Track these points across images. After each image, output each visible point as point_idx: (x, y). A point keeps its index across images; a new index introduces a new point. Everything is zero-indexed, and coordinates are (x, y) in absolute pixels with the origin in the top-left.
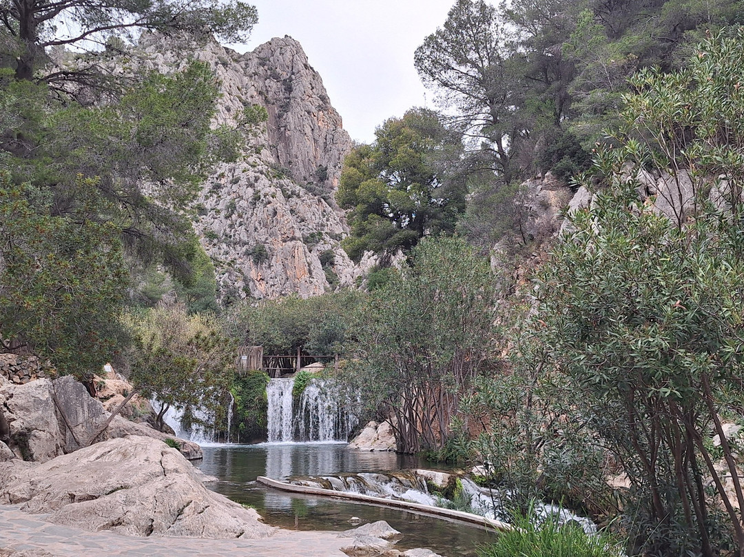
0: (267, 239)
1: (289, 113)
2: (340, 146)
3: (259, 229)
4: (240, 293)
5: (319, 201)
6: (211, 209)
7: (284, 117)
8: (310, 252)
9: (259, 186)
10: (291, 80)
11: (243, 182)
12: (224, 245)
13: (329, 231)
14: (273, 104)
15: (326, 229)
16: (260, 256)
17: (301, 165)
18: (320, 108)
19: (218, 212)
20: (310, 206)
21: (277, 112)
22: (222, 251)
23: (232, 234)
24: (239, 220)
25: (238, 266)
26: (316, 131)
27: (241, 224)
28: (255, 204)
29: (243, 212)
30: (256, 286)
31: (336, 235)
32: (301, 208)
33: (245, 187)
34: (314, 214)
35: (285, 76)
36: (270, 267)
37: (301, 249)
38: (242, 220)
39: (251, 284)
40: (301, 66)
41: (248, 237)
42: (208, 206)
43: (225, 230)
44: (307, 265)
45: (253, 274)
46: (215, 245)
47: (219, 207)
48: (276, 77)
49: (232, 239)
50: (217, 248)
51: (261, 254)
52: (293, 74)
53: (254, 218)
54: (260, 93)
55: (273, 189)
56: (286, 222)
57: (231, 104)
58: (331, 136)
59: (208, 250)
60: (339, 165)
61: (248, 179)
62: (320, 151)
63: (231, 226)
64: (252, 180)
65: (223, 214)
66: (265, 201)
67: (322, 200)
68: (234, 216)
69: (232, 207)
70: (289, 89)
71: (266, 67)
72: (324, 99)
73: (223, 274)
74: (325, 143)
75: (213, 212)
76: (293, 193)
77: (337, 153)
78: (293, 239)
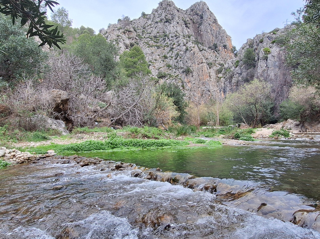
0: (191, 65)
1: (202, 26)
2: (222, 35)
3: (188, 61)
4: (180, 87)
5: (214, 52)
6: (170, 57)
7: (200, 27)
8: (210, 68)
9: (188, 45)
10: (202, 14)
11: (182, 44)
12: (174, 70)
13: (218, 63)
14: (196, 23)
15: (217, 62)
16: (188, 72)
17: (207, 44)
18: (214, 22)
19: (172, 57)
20: (210, 53)
21: (197, 26)
22: (173, 72)
23: (177, 65)
24: (180, 59)
25: (180, 77)
26: (213, 31)
27: (181, 61)
28: (186, 52)
29: (181, 56)
30: (187, 85)
31: (221, 64)
32: (206, 54)
33: (182, 46)
34: (211, 56)
35: (200, 13)
36: (192, 76)
37: (205, 67)
38: (181, 59)
39: (185, 84)
40: (206, 9)
41: (184, 65)
42: (168, 56)
43: (175, 64)
44: (208, 73)
45: (186, 80)
46: (170, 70)
47: (172, 56)
48: (197, 14)
49: (177, 67)
50: (171, 70)
51: (188, 71)
52: (203, 12)
53: (186, 57)
54: (191, 20)
55: (193, 45)
56: (199, 56)
57: (179, 21)
58: (218, 32)
59: (167, 71)
60: (222, 42)
61: (184, 43)
62: (214, 38)
63: (177, 62)
64: (185, 43)
65: (174, 58)
66: (190, 49)
67: (215, 51)
68: (178, 58)
69: (177, 55)
70: (202, 18)
71: (193, 12)
72: (215, 20)
73: (173, 80)
74: (216, 35)
75: (170, 58)
76: (203, 49)
77: (221, 38)
78: (202, 63)
